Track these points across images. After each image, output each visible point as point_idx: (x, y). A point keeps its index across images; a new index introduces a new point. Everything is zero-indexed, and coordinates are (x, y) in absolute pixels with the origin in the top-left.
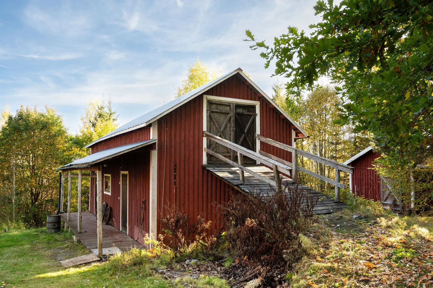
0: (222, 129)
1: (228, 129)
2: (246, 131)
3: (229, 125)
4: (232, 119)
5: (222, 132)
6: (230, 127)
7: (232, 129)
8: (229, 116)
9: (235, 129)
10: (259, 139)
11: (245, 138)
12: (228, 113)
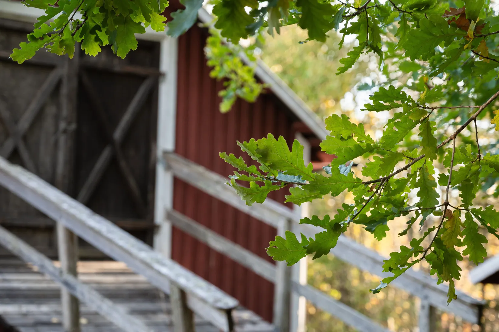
0: (24, 124)
1: (48, 124)
2: (118, 134)
3: (51, 110)
4: (64, 90)
5: (25, 138)
6: (57, 118)
7: (63, 125)
8: (52, 77)
9: (73, 126)
10: (168, 168)
11: (113, 162)
12: (51, 67)
